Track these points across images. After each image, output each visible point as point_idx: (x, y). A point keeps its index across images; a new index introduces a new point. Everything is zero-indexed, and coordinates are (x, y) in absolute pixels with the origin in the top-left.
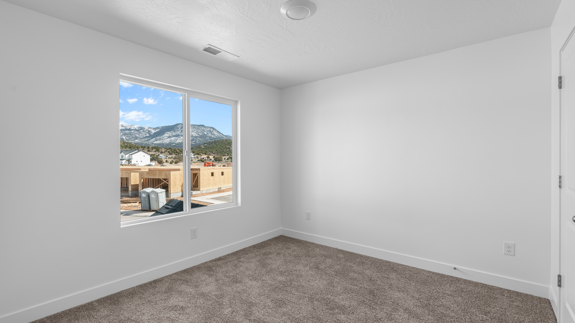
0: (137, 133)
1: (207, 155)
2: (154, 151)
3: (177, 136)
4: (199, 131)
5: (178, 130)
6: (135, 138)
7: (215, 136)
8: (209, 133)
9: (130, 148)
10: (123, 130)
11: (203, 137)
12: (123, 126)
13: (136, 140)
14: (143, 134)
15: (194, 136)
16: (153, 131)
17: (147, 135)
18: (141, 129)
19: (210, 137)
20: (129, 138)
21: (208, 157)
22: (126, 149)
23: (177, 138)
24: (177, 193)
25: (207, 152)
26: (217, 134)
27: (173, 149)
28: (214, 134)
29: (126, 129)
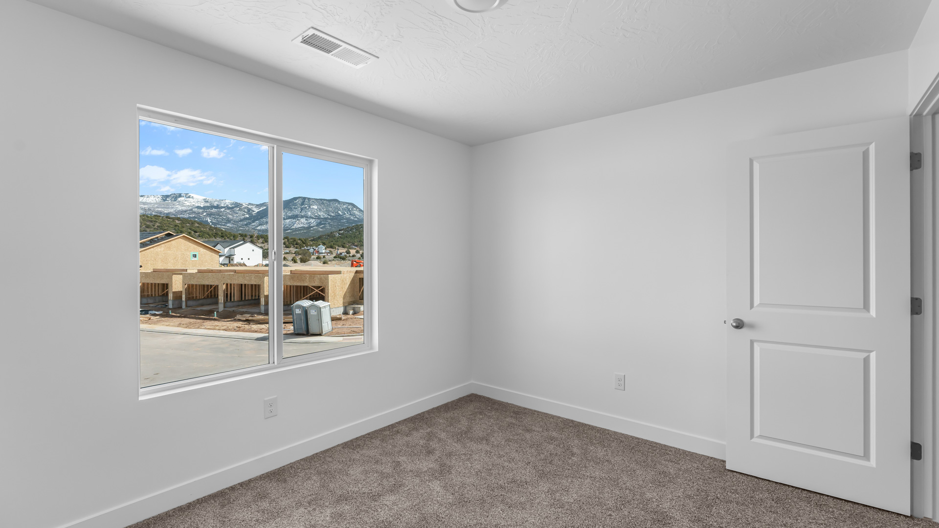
0: (230, 213)
1: (346, 249)
2: (262, 241)
3: (295, 217)
4: (330, 209)
5: (297, 208)
6: (227, 221)
7: (356, 217)
8: (346, 213)
9: (222, 237)
10: (208, 208)
11: (337, 219)
12: (207, 202)
13: (228, 225)
14: (240, 215)
15: (322, 217)
16: (256, 210)
17: (246, 216)
18: (236, 207)
19: (348, 220)
20: (217, 221)
21: (348, 252)
22: (215, 238)
23: (295, 220)
24: (337, 309)
25: (344, 243)
26: (358, 213)
27: (291, 239)
28: (354, 215)
29: (213, 207)
